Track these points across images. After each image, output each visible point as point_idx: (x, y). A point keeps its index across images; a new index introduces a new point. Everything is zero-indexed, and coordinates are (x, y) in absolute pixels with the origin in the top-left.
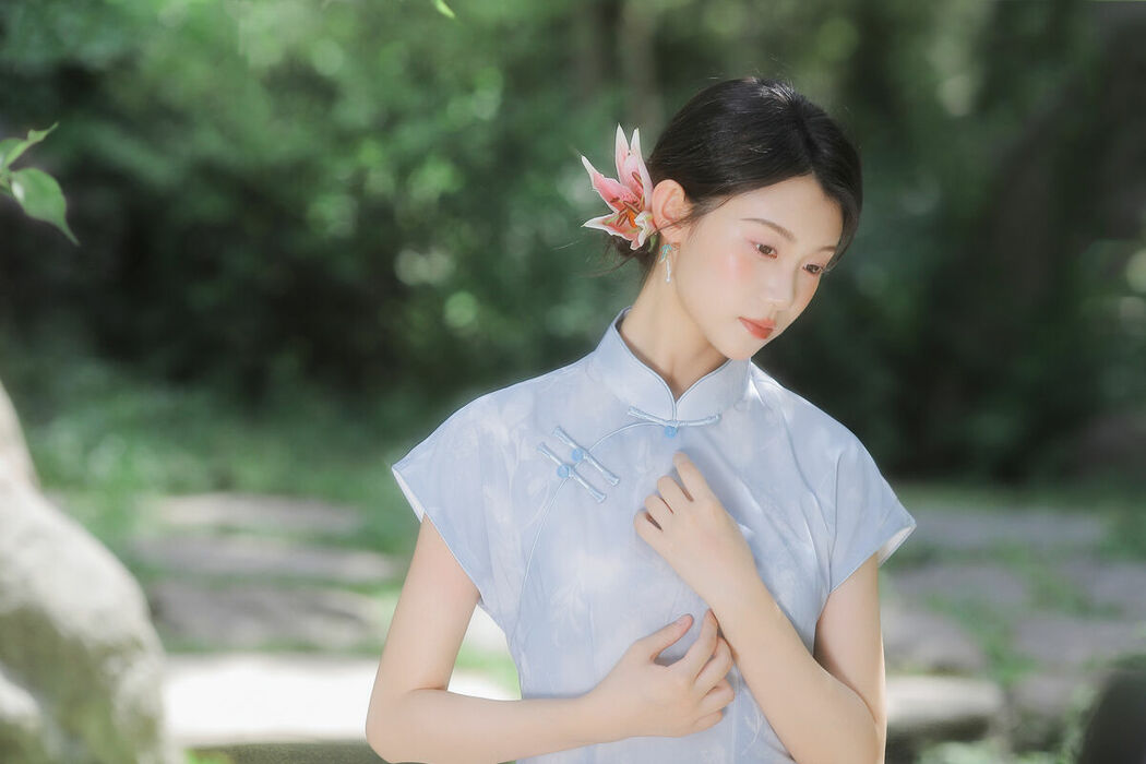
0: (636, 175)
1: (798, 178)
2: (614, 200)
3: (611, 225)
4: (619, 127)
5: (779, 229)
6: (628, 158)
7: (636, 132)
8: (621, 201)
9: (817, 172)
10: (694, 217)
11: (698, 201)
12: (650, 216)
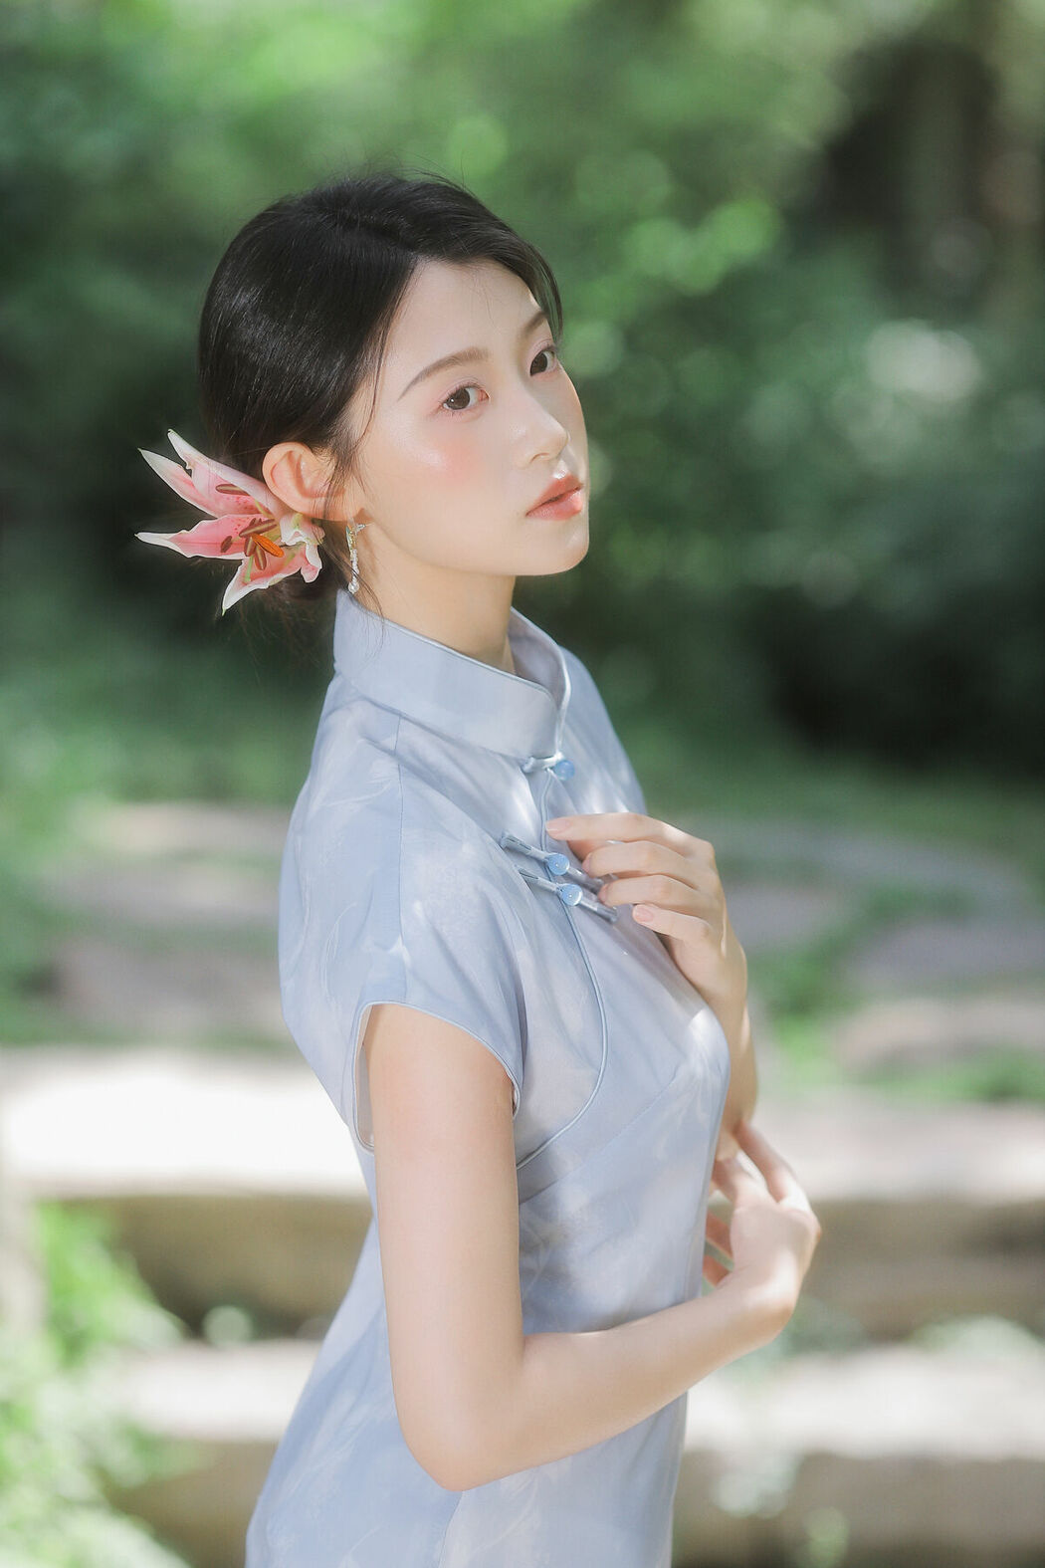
0: (225, 489)
1: (412, 281)
2: (226, 545)
3: (254, 578)
4: (143, 452)
5: (454, 360)
6: (194, 479)
7: (174, 437)
8: (236, 539)
9: (424, 251)
10: (346, 461)
11: (329, 436)
12: (296, 517)
